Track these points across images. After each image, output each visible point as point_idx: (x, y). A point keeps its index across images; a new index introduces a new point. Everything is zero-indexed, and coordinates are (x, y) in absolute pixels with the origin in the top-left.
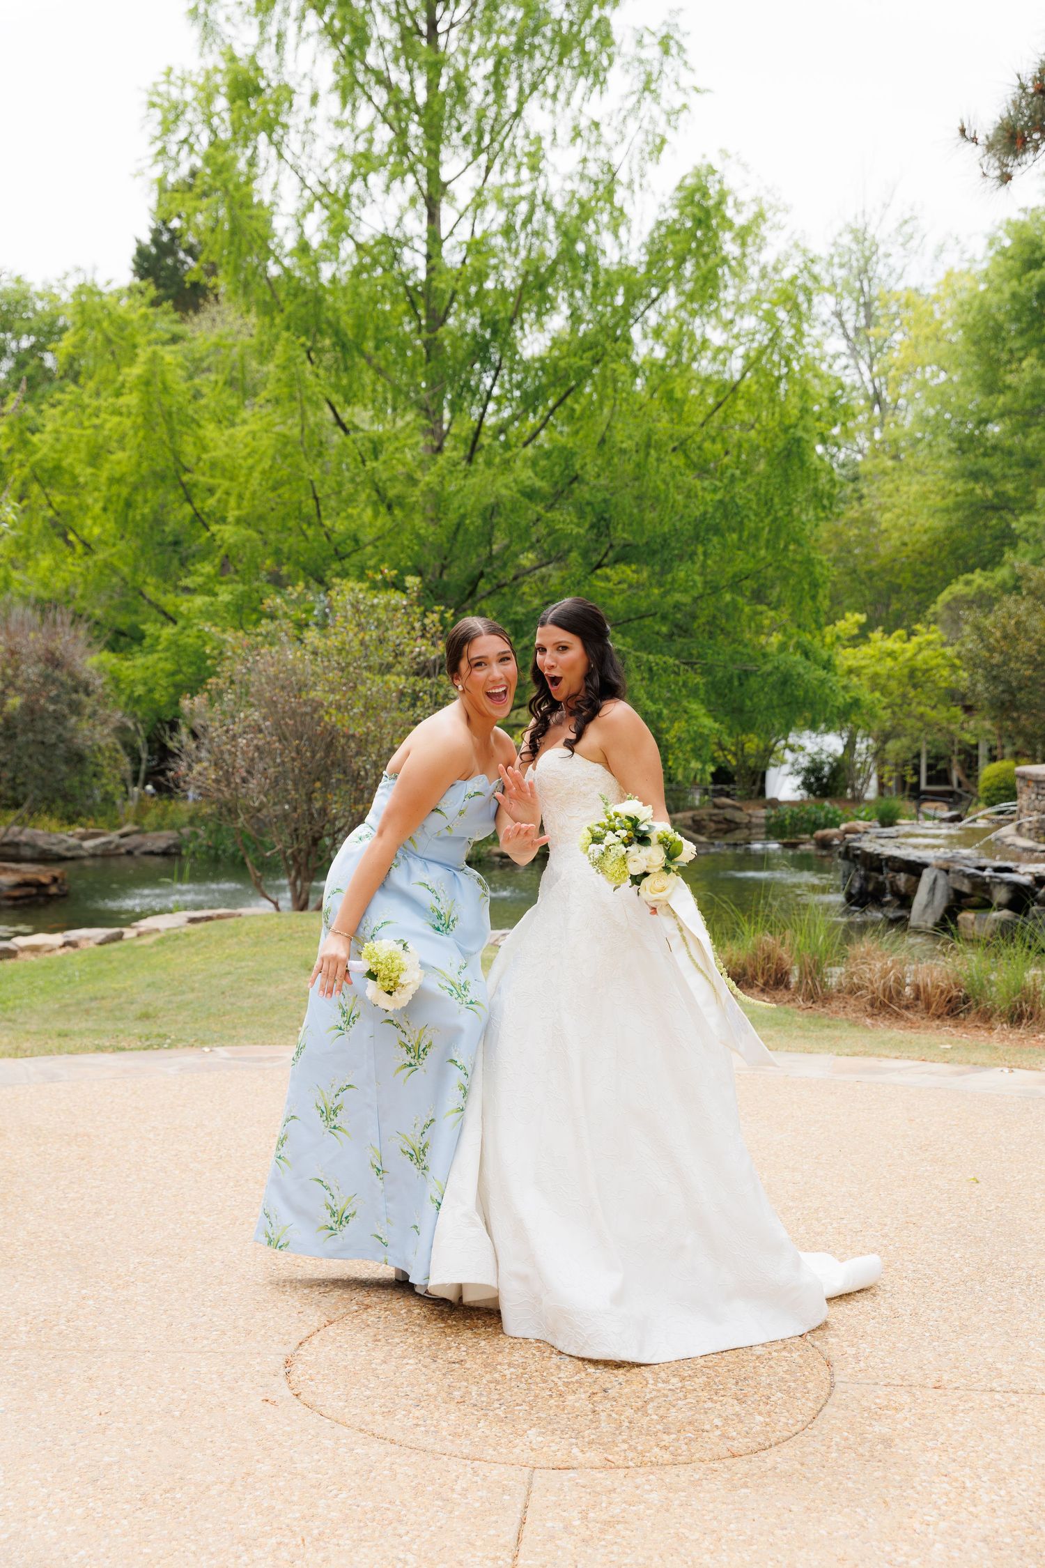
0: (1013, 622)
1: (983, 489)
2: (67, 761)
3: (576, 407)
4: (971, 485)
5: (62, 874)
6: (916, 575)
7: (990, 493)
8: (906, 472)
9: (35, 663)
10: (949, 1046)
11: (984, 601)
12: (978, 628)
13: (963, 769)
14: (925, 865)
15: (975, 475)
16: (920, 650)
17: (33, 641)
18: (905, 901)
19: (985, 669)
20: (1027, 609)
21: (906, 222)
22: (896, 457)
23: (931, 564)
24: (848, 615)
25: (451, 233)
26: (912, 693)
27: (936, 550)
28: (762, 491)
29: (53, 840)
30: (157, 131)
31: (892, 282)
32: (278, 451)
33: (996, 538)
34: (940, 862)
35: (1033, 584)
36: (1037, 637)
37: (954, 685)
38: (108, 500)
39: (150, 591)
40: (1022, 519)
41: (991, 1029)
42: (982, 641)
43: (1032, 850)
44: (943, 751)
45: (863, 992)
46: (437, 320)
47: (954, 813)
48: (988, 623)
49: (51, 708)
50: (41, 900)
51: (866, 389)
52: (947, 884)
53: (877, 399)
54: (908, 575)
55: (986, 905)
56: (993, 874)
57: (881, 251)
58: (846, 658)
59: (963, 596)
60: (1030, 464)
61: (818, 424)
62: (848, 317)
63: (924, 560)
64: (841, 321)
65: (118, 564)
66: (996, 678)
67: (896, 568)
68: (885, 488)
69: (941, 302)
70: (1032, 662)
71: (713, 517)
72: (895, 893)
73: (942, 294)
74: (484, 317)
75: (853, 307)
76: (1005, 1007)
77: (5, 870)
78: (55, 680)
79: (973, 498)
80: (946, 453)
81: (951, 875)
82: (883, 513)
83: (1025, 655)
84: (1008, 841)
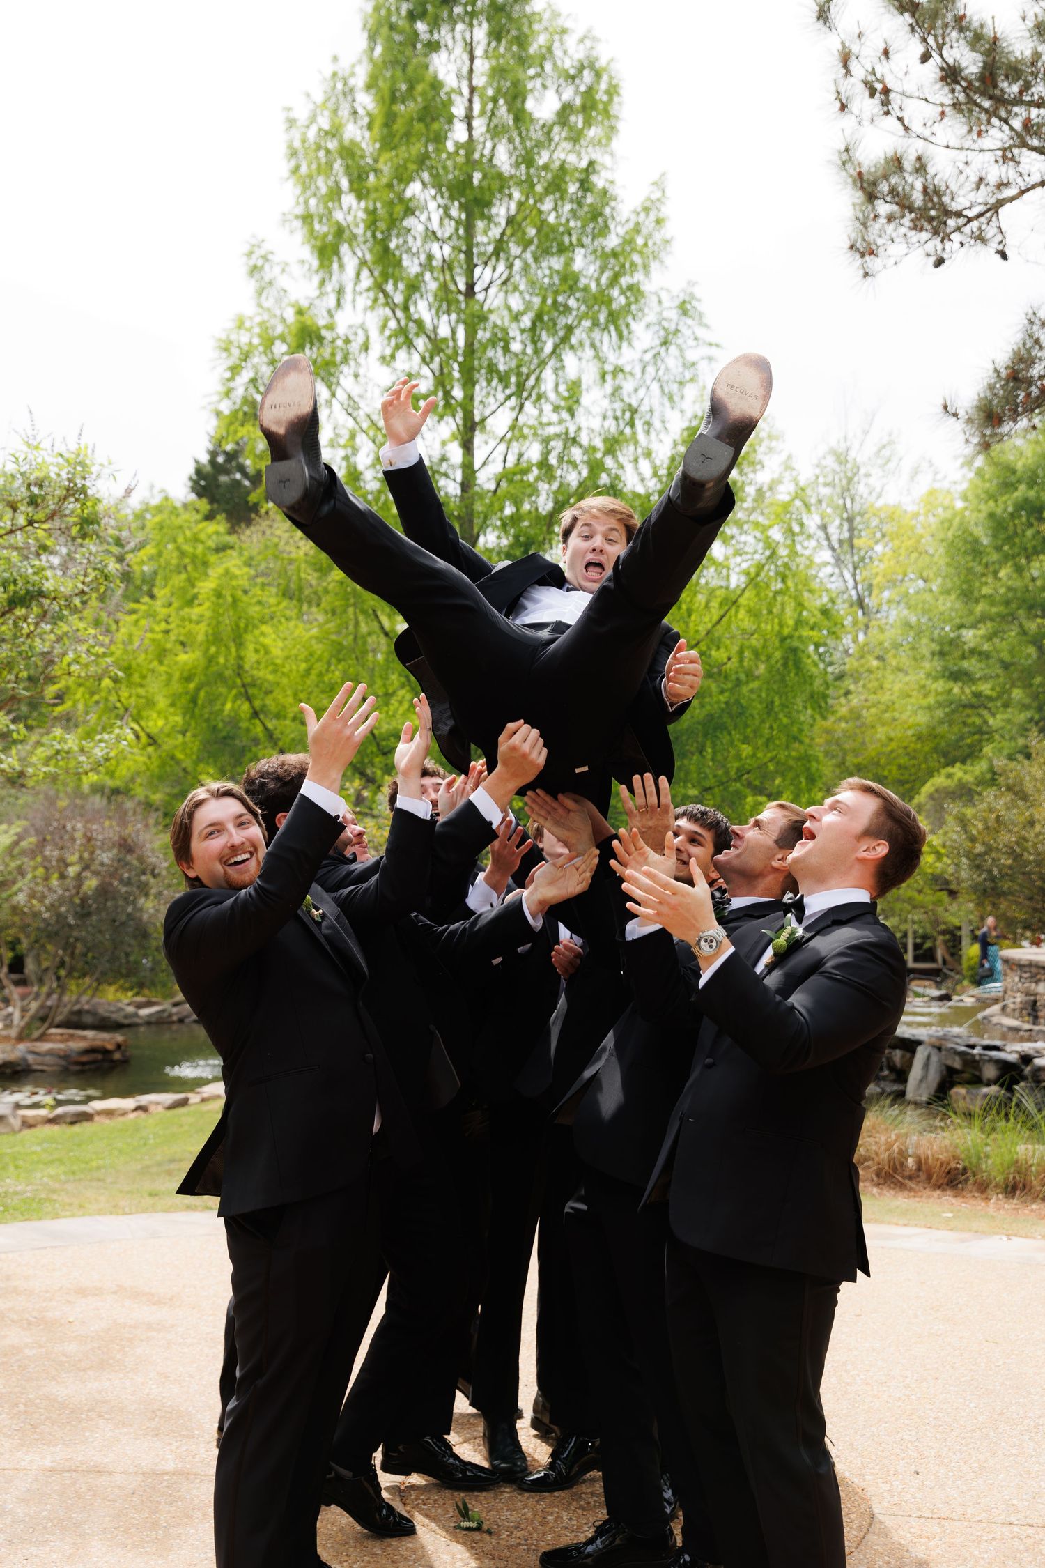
0: (993, 816)
1: (962, 688)
2: (135, 937)
4: (951, 684)
5: (125, 1041)
6: (900, 767)
7: (967, 691)
8: (889, 671)
9: (110, 850)
10: (950, 1215)
11: (965, 793)
12: (963, 822)
13: (948, 948)
14: (919, 1043)
15: (955, 676)
17: (107, 830)
18: (901, 1075)
19: (967, 857)
20: (1005, 804)
21: (884, 447)
22: (880, 658)
23: (914, 758)
25: (484, 464)
27: (919, 746)
29: (112, 1008)
30: (226, 375)
31: (872, 499)
32: (332, 656)
33: (974, 734)
34: (933, 1040)
35: (1010, 781)
36: (1015, 829)
37: (938, 871)
38: (176, 696)
40: (998, 716)
41: (988, 1199)
42: (966, 832)
43: (1017, 1030)
44: (929, 930)
45: (870, 1163)
47: (943, 992)
48: (969, 812)
49: (123, 889)
50: (107, 1065)
51: (850, 596)
52: (940, 1061)
53: (860, 603)
54: (894, 768)
55: (977, 1081)
56: (982, 1052)
57: (862, 471)
59: (945, 788)
60: (1006, 666)
61: (811, 633)
62: (832, 530)
63: (907, 754)
64: (827, 534)
65: (180, 756)
66: (978, 867)
67: (883, 761)
68: (870, 686)
69: (921, 518)
70: (1011, 853)
71: (720, 717)
72: (892, 1068)
73: (922, 511)
74: (516, 537)
75: (837, 522)
76: (1000, 1178)
77: (72, 1036)
78: (127, 864)
79: (950, 697)
80: (928, 655)
81: (943, 1052)
82: (868, 708)
83: (1005, 846)
84: (995, 1020)
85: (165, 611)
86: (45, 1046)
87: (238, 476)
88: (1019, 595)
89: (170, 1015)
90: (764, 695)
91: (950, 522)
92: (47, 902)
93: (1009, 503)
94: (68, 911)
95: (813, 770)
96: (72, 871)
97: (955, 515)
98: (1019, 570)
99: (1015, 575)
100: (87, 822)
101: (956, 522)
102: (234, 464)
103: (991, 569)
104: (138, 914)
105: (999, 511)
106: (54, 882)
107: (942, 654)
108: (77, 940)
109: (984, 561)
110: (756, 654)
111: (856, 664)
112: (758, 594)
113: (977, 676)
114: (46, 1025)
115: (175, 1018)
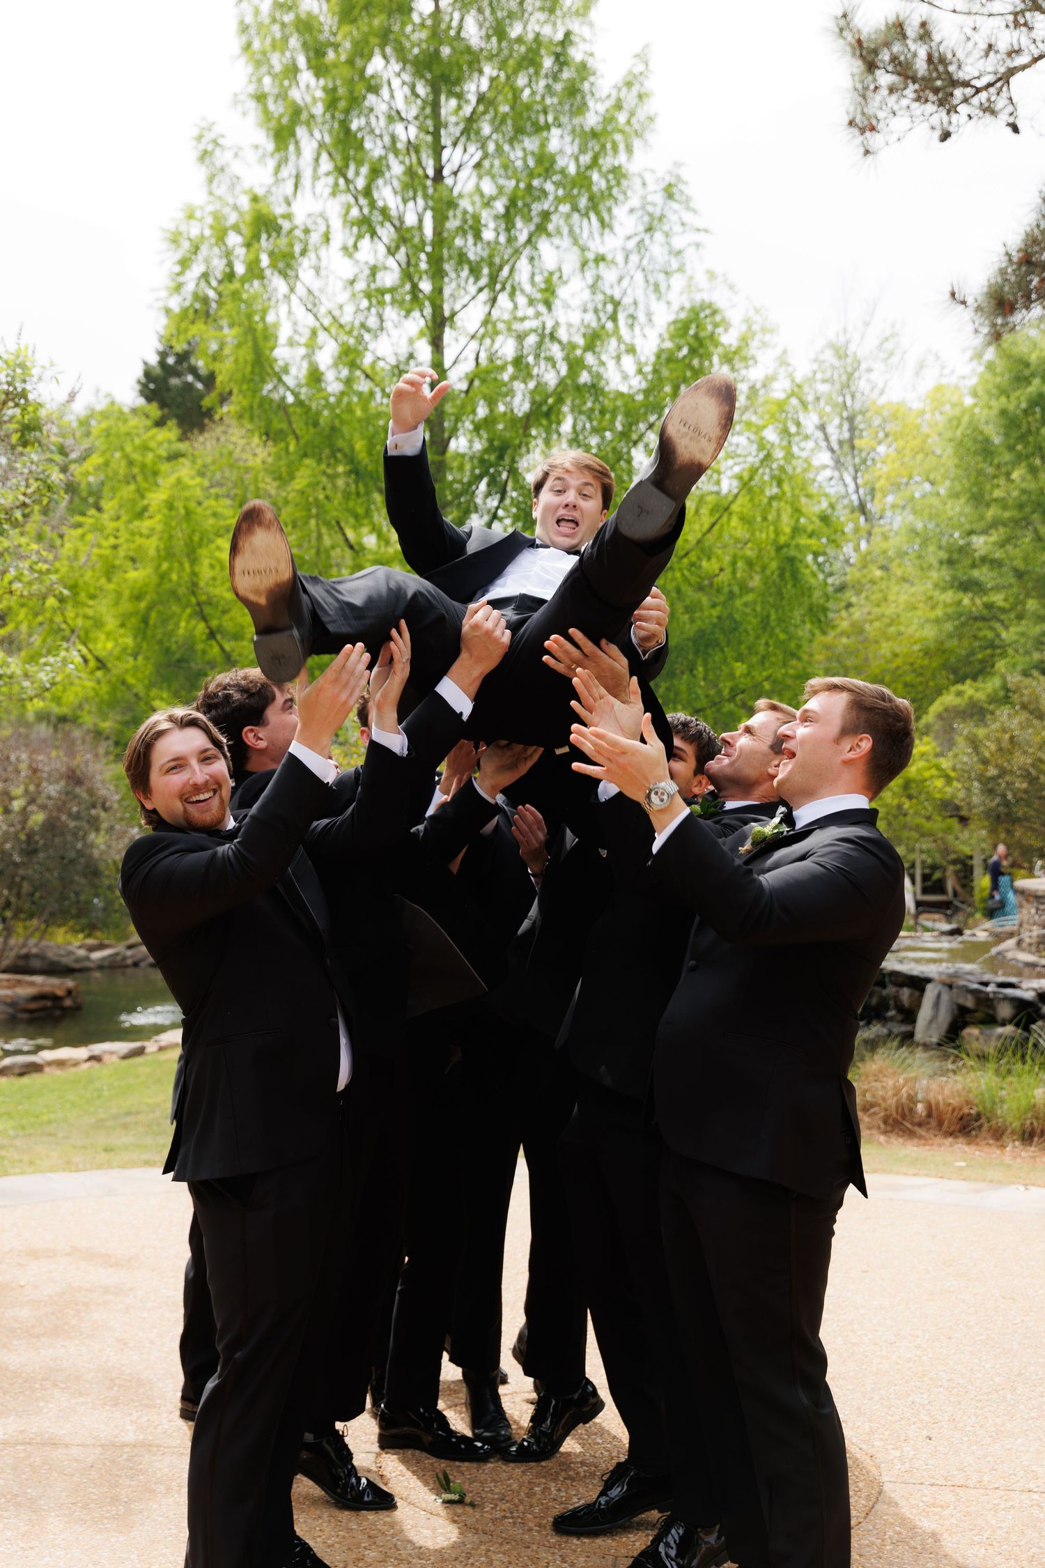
0: (1007, 736)
1: (972, 599)
2: (85, 875)
4: (960, 595)
5: (76, 987)
7: (978, 602)
8: (893, 581)
9: (57, 781)
10: (963, 1164)
11: (976, 712)
12: (974, 743)
13: (959, 879)
14: (928, 980)
15: (965, 586)
17: (54, 760)
18: (910, 1015)
19: (980, 781)
20: (1020, 723)
21: (887, 339)
22: (884, 568)
23: (921, 675)
25: (455, 361)
26: (907, 804)
27: (927, 662)
29: (62, 952)
31: (874, 396)
33: (986, 648)
34: (943, 977)
35: (1025, 699)
36: (1031, 750)
37: (948, 796)
38: (126, 616)
40: (1012, 629)
41: (1003, 1147)
42: (978, 754)
43: (1032, 965)
44: (939, 859)
45: (876, 1109)
46: (441, 446)
47: (953, 926)
48: (981, 732)
50: (58, 1013)
51: (851, 501)
52: (951, 999)
53: (862, 508)
55: (991, 1021)
56: (996, 989)
57: (863, 366)
59: (955, 707)
60: (1019, 575)
61: (809, 541)
62: (832, 430)
63: (914, 671)
64: (825, 434)
65: (131, 680)
66: (991, 791)
68: (873, 597)
69: (928, 416)
70: (1027, 776)
71: (712, 633)
72: (900, 1008)
73: (928, 408)
74: (491, 441)
75: (837, 421)
76: (1016, 1125)
77: (19, 982)
78: (76, 797)
79: (960, 609)
80: (935, 564)
81: (955, 991)
82: (871, 622)
83: (1020, 768)
84: (1010, 955)
85: (113, 525)
87: (190, 378)
88: (1033, 497)
89: (124, 958)
90: (758, 608)
91: (959, 419)
93: (1023, 399)
94: (13, 848)
96: (17, 805)
97: (963, 413)
98: (1034, 472)
99: (1029, 477)
100: (33, 752)
101: (965, 419)
102: (185, 365)
103: (1004, 470)
104: (88, 851)
105: (1011, 407)
107: (950, 562)
108: (23, 878)
109: (996, 461)
110: (750, 564)
111: (858, 574)
112: (751, 500)
113: (989, 586)
115: (129, 962)
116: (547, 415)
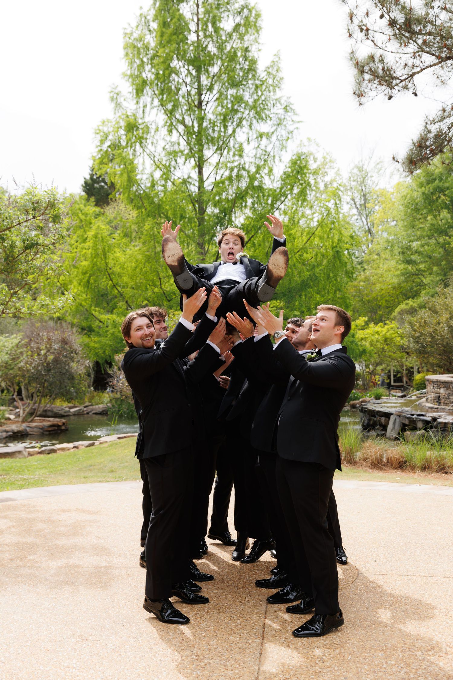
0: (423, 321)
1: (412, 267)
2: (69, 379)
3: (256, 242)
4: (407, 266)
5: (66, 422)
6: (386, 301)
7: (414, 268)
8: (382, 260)
9: (57, 343)
10: (399, 479)
11: (412, 311)
12: (410, 323)
13: (408, 376)
14: (392, 414)
15: (409, 262)
16: (388, 331)
17: (56, 335)
18: (385, 427)
19: (413, 338)
20: (428, 315)
21: (378, 164)
22: (378, 255)
23: (392, 297)
24: (360, 318)
25: (208, 178)
26: (386, 347)
27: (394, 292)
28: (325, 271)
29: (59, 409)
30: (99, 144)
31: (374, 186)
32: (146, 261)
33: (418, 286)
34: (397, 413)
35: (430, 306)
36: (432, 326)
37: (402, 344)
38: (81, 280)
39: (96, 314)
40: (428, 279)
41: (415, 473)
42: (412, 327)
43: (432, 408)
44: (399, 369)
46: (202, 211)
47: (403, 394)
48: (413, 319)
49: (64, 359)
50: (59, 431)
51: (365, 228)
52: (400, 421)
53: (370, 231)
54: (384, 301)
55: (415, 429)
56: (417, 417)
57: (369, 175)
58: (360, 334)
59: (405, 309)
60: (430, 257)
61: (346, 246)
62: (357, 200)
63: (390, 295)
64: (355, 202)
66: (417, 342)
67: (379, 298)
68: (374, 266)
69: (395, 195)
70: (431, 336)
71: (307, 281)
72: (381, 425)
73: (395, 191)
74: (221, 209)
75: (359, 197)
76: (419, 464)
77: (44, 420)
78: (65, 349)
79: (408, 271)
80: (397, 254)
81: (401, 418)
82: (373, 276)
83: (428, 333)
84: (423, 404)
86: (34, 424)
87: (103, 184)
88: (436, 227)
89: (83, 411)
91: (406, 196)
92: (33, 365)
93: (431, 188)
94: (41, 369)
95: (348, 303)
96: (43, 352)
98: (435, 216)
99: (434, 219)
100: (48, 332)
101: (408, 196)
102: (101, 179)
103: (424, 216)
104: (70, 370)
105: (426, 192)
106: (36, 357)
107: (403, 253)
108: (45, 380)
109: (420, 213)
110: (323, 256)
111: (368, 257)
112: (323, 230)
113: (418, 262)
114: (34, 416)
115: (85, 412)
116: (242, 198)
